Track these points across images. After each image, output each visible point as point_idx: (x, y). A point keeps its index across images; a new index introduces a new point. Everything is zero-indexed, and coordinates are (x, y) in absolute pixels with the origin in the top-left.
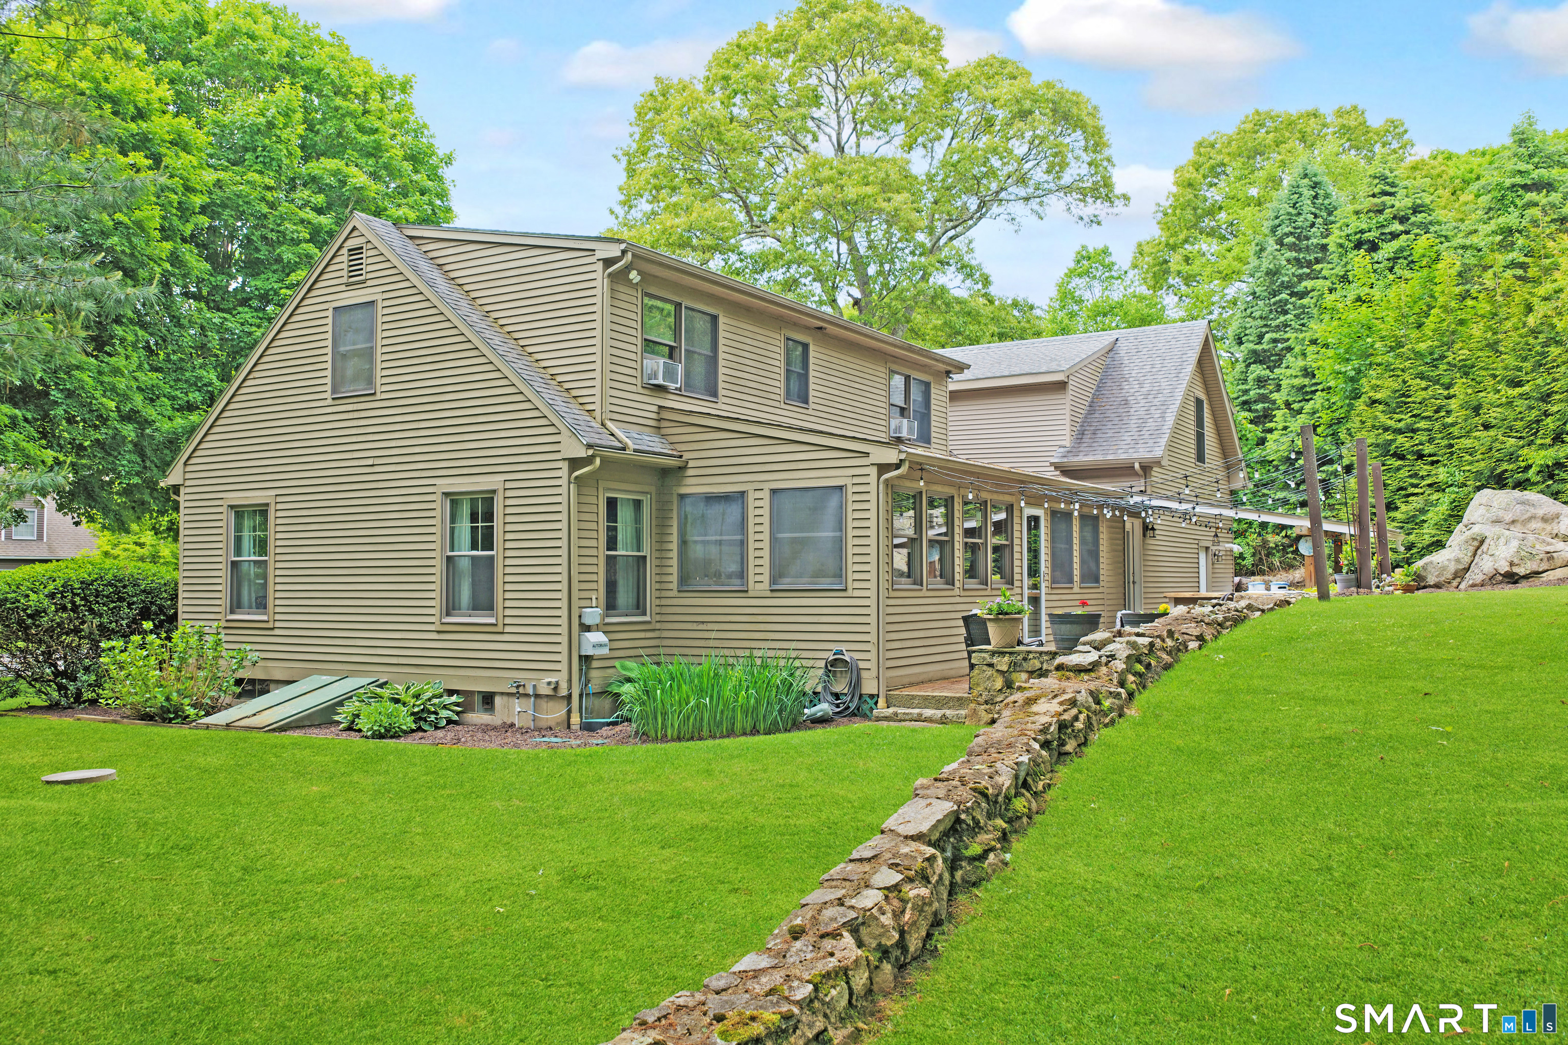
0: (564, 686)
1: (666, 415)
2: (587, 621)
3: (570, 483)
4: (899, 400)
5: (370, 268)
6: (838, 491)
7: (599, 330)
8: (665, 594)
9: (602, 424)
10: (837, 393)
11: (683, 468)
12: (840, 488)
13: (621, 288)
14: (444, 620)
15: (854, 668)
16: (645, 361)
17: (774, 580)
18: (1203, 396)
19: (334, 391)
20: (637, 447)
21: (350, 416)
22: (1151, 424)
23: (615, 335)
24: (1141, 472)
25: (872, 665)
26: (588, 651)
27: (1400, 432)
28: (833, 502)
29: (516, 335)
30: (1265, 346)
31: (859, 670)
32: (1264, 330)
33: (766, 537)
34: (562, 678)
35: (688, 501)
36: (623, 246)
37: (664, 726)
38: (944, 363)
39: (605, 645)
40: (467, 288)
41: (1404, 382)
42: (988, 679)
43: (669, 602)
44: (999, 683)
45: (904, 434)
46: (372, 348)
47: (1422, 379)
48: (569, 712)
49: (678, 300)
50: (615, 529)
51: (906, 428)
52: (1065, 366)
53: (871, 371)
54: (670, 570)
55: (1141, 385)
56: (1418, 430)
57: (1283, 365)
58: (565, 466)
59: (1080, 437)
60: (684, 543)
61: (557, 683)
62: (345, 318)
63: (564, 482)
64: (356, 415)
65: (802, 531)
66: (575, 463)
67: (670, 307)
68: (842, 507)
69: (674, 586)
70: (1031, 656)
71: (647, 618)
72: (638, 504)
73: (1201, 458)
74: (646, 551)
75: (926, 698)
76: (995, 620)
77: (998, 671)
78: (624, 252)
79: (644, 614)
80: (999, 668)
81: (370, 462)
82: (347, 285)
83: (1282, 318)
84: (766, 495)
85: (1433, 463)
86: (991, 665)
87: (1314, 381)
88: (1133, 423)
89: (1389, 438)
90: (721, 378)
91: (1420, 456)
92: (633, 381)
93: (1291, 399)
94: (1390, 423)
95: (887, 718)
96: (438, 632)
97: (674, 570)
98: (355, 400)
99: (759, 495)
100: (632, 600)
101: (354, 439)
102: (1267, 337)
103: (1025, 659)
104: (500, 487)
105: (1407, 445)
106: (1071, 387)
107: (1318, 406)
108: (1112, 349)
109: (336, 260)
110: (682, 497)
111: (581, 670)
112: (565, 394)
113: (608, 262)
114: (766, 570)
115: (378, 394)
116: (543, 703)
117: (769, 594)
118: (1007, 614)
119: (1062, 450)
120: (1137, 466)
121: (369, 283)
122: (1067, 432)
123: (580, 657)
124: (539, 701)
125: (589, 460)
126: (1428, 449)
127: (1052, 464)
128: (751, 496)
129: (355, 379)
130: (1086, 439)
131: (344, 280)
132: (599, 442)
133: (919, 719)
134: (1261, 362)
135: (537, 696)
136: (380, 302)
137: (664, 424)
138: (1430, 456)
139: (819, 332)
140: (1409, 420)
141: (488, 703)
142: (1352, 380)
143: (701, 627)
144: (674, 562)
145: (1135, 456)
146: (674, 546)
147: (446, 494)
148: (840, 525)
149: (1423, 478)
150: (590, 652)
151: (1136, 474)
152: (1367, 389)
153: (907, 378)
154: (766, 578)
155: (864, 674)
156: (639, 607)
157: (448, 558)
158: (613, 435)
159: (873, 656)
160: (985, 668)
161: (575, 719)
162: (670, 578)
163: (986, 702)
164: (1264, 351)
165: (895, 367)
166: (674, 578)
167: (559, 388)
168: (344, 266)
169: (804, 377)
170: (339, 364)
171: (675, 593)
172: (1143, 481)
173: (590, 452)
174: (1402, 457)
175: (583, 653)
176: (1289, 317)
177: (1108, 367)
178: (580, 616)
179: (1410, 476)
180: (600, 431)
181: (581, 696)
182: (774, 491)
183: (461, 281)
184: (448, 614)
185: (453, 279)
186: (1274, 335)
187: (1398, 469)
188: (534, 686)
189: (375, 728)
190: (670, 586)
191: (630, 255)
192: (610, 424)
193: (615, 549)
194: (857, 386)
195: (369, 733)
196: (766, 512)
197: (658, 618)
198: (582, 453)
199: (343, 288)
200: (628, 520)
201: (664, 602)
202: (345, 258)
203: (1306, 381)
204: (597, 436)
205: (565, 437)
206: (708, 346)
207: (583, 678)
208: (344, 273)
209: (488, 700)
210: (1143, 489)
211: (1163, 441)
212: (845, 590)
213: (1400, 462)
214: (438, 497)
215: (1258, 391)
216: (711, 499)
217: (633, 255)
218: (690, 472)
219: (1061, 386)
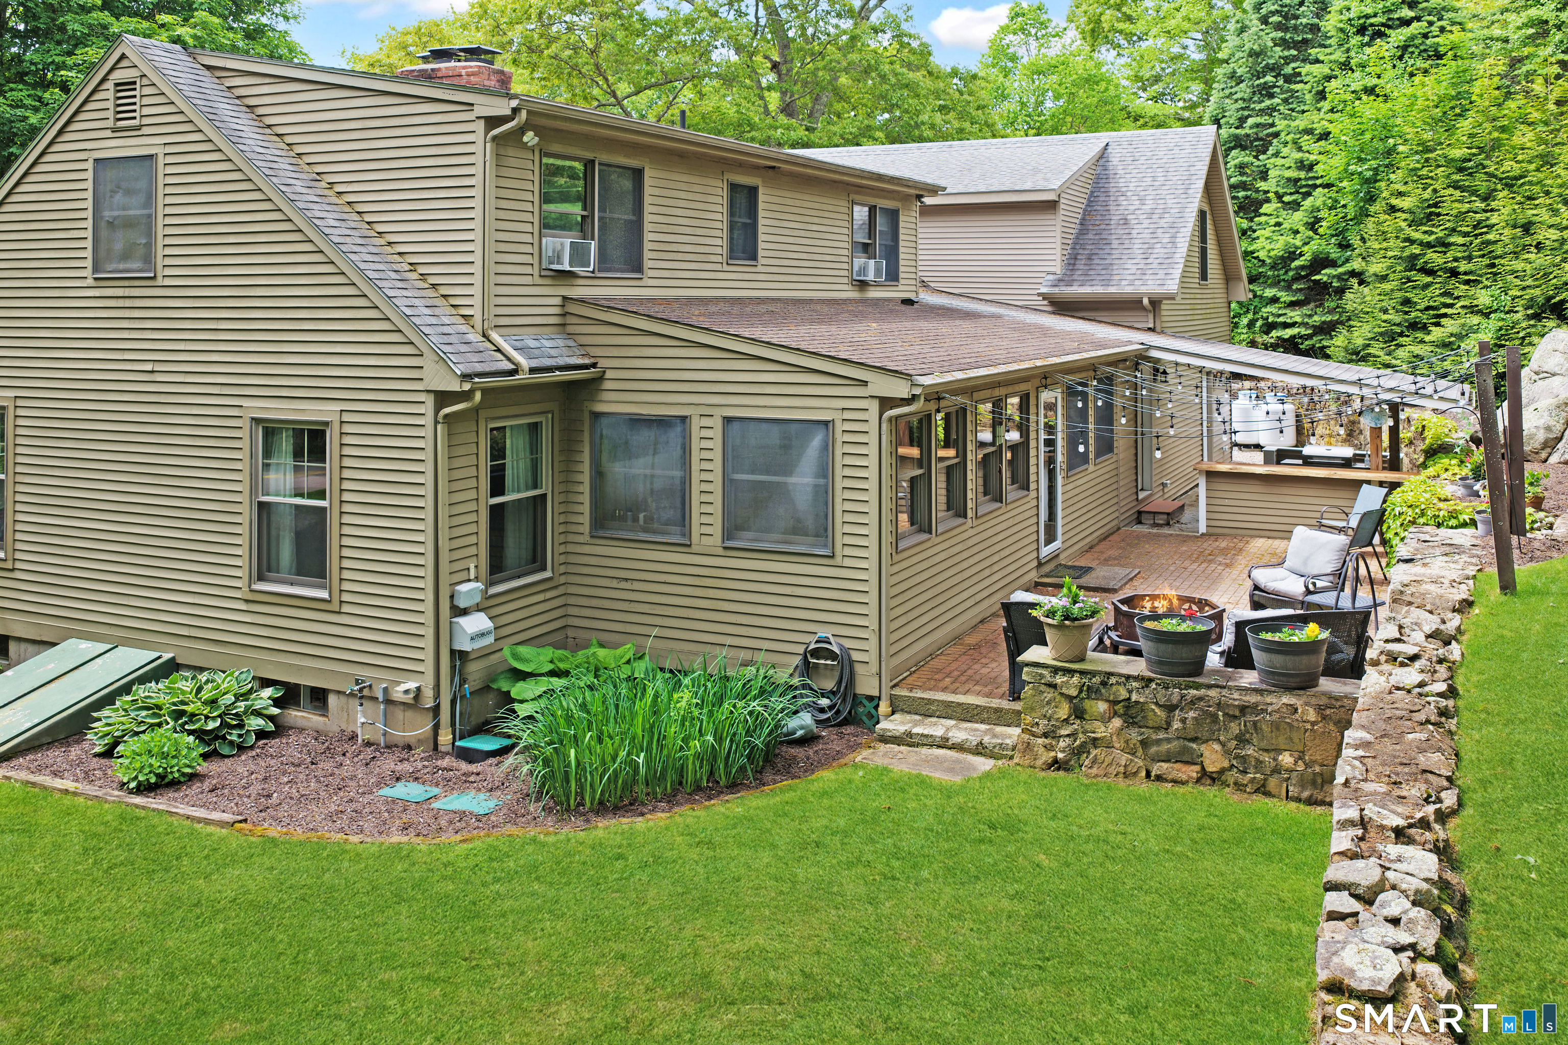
0: (428, 693)
1: (572, 308)
2: (462, 604)
3: (436, 422)
4: (861, 238)
5: (146, 111)
6: (823, 427)
7: (479, 220)
8: (571, 538)
9: (484, 336)
10: (791, 240)
11: (601, 378)
12: (826, 423)
13: (511, 152)
14: (254, 587)
15: (846, 662)
16: (544, 240)
17: (728, 534)
18: (1206, 208)
19: (95, 269)
20: (535, 363)
21: (120, 303)
22: (1159, 250)
23: (502, 215)
24: (1150, 308)
25: (872, 657)
26: (465, 645)
27: (1429, 245)
28: (816, 441)
29: (360, 208)
30: (1248, 131)
31: (851, 662)
32: (1246, 113)
33: (717, 477)
34: (427, 683)
35: (604, 421)
36: (514, 103)
37: (580, 794)
38: (916, 188)
39: (489, 633)
40: (289, 139)
41: (1435, 191)
42: (1048, 703)
43: (578, 549)
44: (1064, 711)
45: (871, 276)
46: (150, 216)
47: (1455, 188)
48: (436, 728)
49: (589, 155)
50: (502, 467)
51: (871, 268)
52: (1056, 184)
53: (831, 208)
54: (580, 508)
55: (1142, 200)
56: (1450, 244)
57: (1270, 152)
58: (430, 400)
59: (1072, 261)
60: (598, 474)
61: (419, 689)
62: (111, 174)
63: (428, 420)
64: (128, 303)
65: (768, 473)
66: (443, 398)
67: (578, 166)
68: (827, 448)
69: (586, 528)
70: (1113, 680)
71: (548, 574)
72: (534, 428)
73: (1204, 276)
74: (546, 488)
75: (948, 704)
76: (1060, 627)
77: (1062, 694)
78: (515, 111)
79: (544, 568)
80: (1064, 690)
81: (149, 367)
82: (115, 130)
83: (1268, 102)
84: (717, 423)
85: (1467, 282)
86: (1053, 686)
87: (1311, 175)
88: (1137, 248)
89: (1417, 251)
90: (647, 246)
91: (1454, 273)
92: (529, 270)
93: (1281, 191)
94: (1417, 235)
95: (896, 740)
96: (247, 601)
97: (586, 508)
98: (126, 283)
99: (706, 422)
100: (525, 554)
101: (125, 335)
102: (1251, 121)
103: (1104, 684)
104: (336, 418)
105: (1441, 261)
106: (1062, 206)
107: (1319, 203)
108: (1103, 155)
109: (97, 96)
110: (597, 416)
111: (453, 667)
112: (431, 293)
113: (492, 122)
114: (717, 520)
115: (160, 278)
116: (399, 714)
117: (720, 551)
118: (1076, 619)
119: (1051, 277)
120: (1146, 301)
121: (145, 130)
122: (1058, 257)
123: (453, 652)
124: (391, 707)
125: (465, 396)
126: (1463, 267)
127: (1039, 294)
128: (696, 423)
129: (126, 256)
130: (1081, 264)
131: (110, 123)
132: (479, 368)
133: (943, 743)
134: (1244, 148)
135: (389, 702)
136: (161, 157)
137: (570, 320)
138: (1465, 273)
139: (770, 172)
140: (1441, 234)
141: (318, 699)
142: (1367, 181)
143: (623, 585)
144: (586, 499)
145: (1143, 289)
146: (586, 478)
147: (256, 421)
148: (825, 470)
149: (1458, 298)
150: (466, 646)
151: (1144, 309)
152: (1385, 194)
153: (872, 210)
154: (717, 530)
155: (858, 668)
156: (537, 561)
157: (261, 505)
158: (499, 350)
159: (873, 645)
160: (1043, 688)
161: (445, 737)
162: (580, 519)
163: (1045, 735)
164: (1248, 136)
165: (857, 198)
166: (586, 519)
167: (421, 284)
168: (110, 104)
169: (751, 229)
170: (104, 233)
171: (586, 538)
172: (1151, 316)
173: (467, 387)
174: (1431, 272)
175: (457, 647)
176: (1276, 101)
177: (1098, 177)
178: (452, 597)
179: (1442, 295)
180: (481, 346)
181: (453, 702)
182: (728, 420)
183: (281, 130)
184: (261, 578)
185: (269, 126)
186: (1259, 120)
187: (1426, 286)
188: (386, 690)
189: (141, 778)
190: (580, 529)
191: (524, 114)
192: (495, 336)
193: (502, 493)
194: (815, 228)
195: (133, 785)
196: (717, 444)
197: (562, 569)
198: (455, 386)
199: (108, 133)
200: (521, 446)
201: (570, 548)
202: (110, 95)
203: (1302, 174)
204: (476, 358)
205: (428, 362)
206: (630, 206)
207: (457, 679)
208: (110, 114)
209: (319, 697)
210: (1151, 326)
211: (1177, 272)
212: (832, 557)
213: (1429, 279)
214: (245, 424)
215: (1240, 178)
216: (636, 421)
217: (529, 112)
218: (608, 385)
219: (1051, 206)
